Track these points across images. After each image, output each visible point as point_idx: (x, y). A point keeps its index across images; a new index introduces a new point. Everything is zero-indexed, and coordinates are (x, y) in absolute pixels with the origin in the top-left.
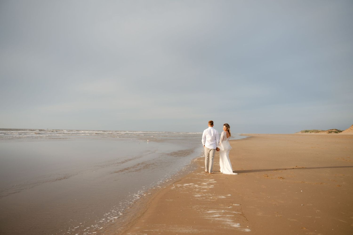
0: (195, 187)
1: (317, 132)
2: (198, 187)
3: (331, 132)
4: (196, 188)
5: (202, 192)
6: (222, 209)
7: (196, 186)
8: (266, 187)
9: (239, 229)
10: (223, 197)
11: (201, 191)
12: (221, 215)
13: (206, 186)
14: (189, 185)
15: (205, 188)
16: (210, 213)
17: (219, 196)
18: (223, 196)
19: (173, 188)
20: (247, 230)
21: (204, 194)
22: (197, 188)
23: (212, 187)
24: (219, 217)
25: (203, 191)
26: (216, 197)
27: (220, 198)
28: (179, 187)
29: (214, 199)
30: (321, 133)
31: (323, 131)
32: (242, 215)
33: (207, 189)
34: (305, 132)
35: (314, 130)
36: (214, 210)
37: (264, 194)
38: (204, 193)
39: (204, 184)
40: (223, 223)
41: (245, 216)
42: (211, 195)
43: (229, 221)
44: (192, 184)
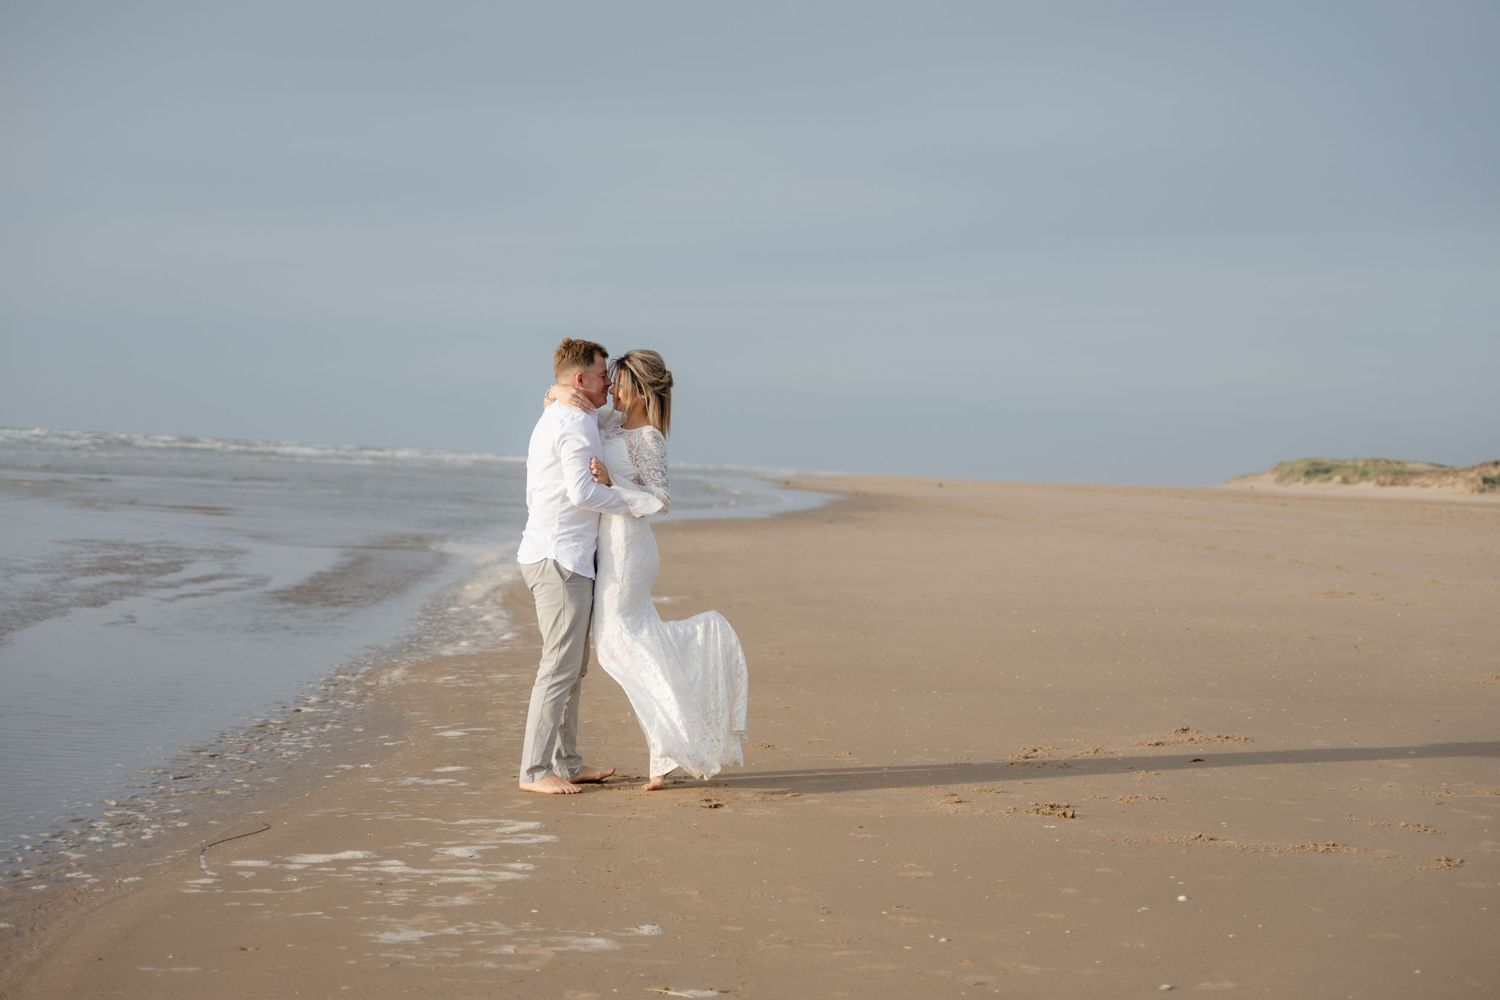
0: (378, 879)
1: (1398, 473)
2: (403, 875)
4: (387, 882)
5: (437, 910)
7: (394, 866)
8: (929, 874)
10: (600, 943)
11: (433, 903)
13: (473, 871)
14: (335, 863)
15: (466, 879)
17: (568, 938)
18: (597, 936)
19: (196, 884)
21: (451, 925)
22: (401, 880)
23: (522, 871)
25: (441, 904)
26: (545, 944)
27: (574, 947)
28: (252, 874)
29: (525, 959)
30: (1423, 486)
31: (1442, 471)
33: (474, 889)
34: (1308, 473)
35: (1376, 461)
37: (912, 920)
38: (454, 915)
39: (459, 852)
42: (504, 930)
44: (359, 854)
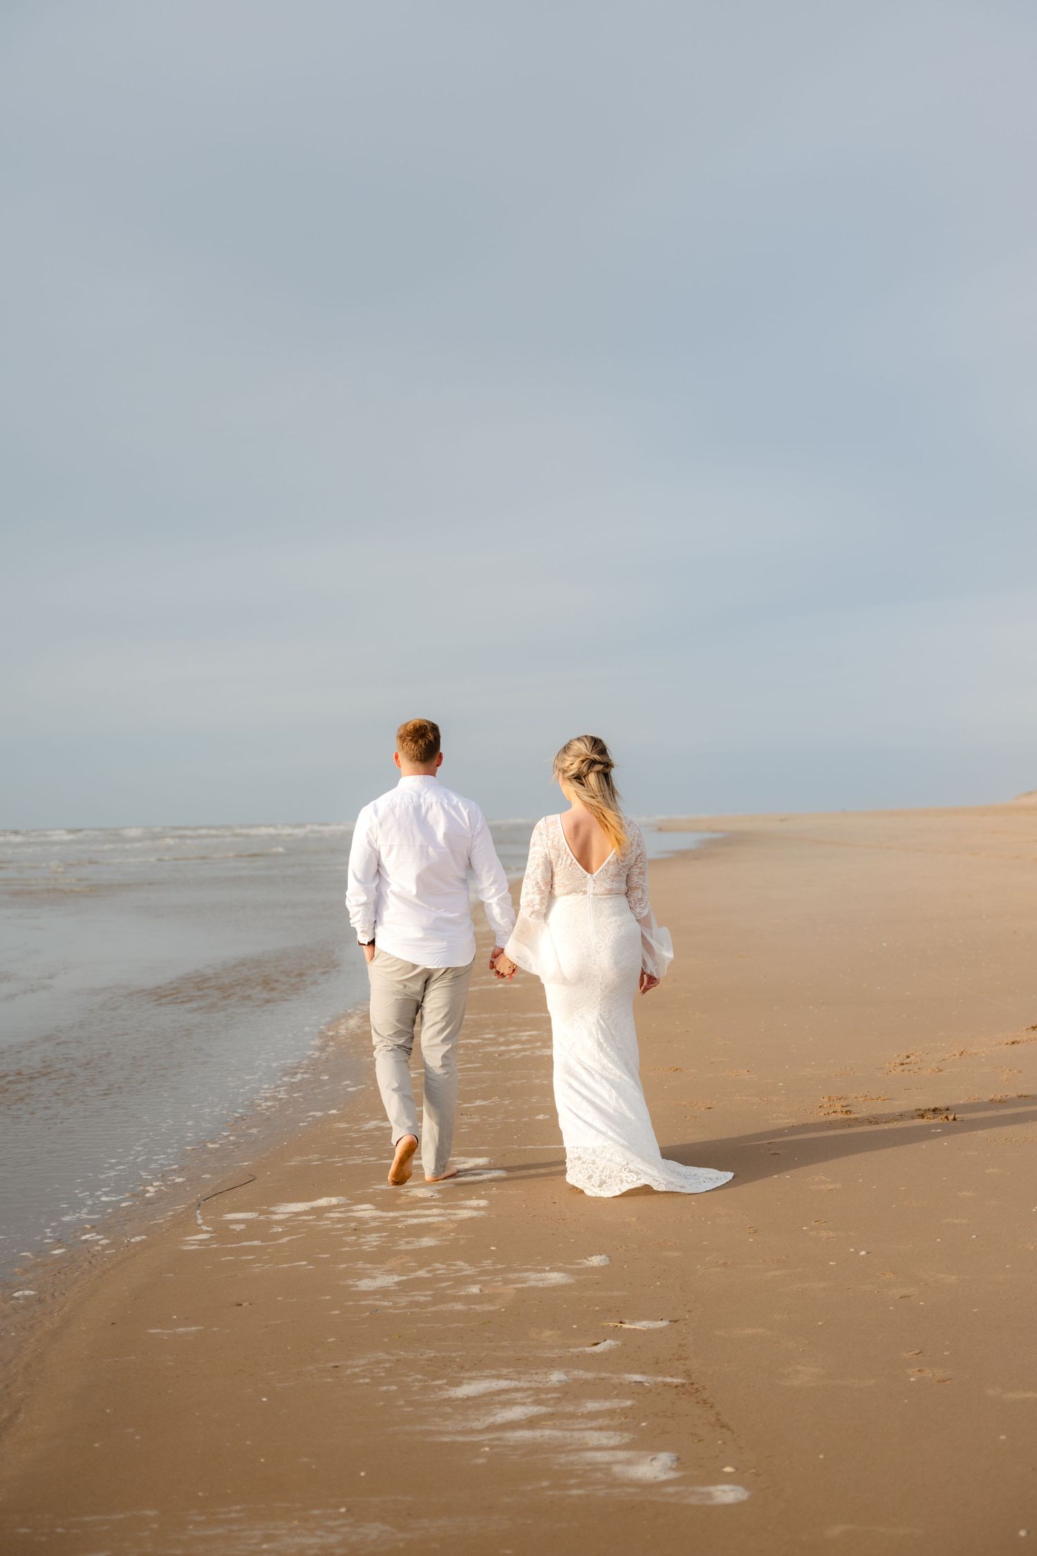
0: (353, 1225)
2: (374, 1219)
4: (361, 1227)
5: (407, 1252)
6: (552, 1364)
7: (365, 1211)
8: (838, 1186)
9: (670, 1490)
10: (556, 1277)
11: (403, 1246)
12: (542, 1410)
13: (435, 1211)
14: (313, 1211)
15: (430, 1220)
16: (468, 1398)
17: (526, 1274)
18: (552, 1270)
19: (194, 1240)
20: (727, 1494)
21: (420, 1267)
22: (373, 1224)
23: (477, 1209)
24: (531, 1423)
25: (409, 1247)
26: (507, 1282)
27: (532, 1283)
28: (242, 1226)
29: (491, 1299)
32: (690, 1389)
33: (437, 1229)
36: (498, 1377)
37: (831, 1234)
38: (424, 1258)
39: (421, 1192)
40: (563, 1458)
41: (706, 1395)
42: (470, 1271)
43: (605, 1442)
44: (334, 1201)
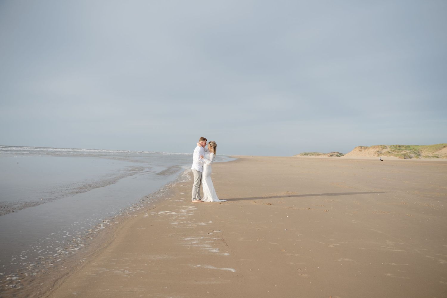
0: (171, 215)
1: (318, 154)
2: (175, 214)
3: (333, 155)
4: (173, 215)
5: (180, 219)
6: (201, 236)
7: (174, 213)
9: (218, 253)
10: (204, 224)
12: (199, 242)
13: (185, 214)
14: (165, 213)
16: (188, 240)
17: (199, 223)
19: (145, 216)
20: (226, 254)
21: (182, 221)
23: (192, 214)
24: (197, 244)
26: (196, 224)
27: (200, 225)
28: (153, 215)
29: (193, 227)
30: (322, 156)
31: (324, 154)
32: (223, 240)
33: (185, 216)
34: (305, 155)
35: (314, 153)
36: (193, 237)
37: (249, 220)
39: (183, 211)
40: (202, 249)
41: (225, 241)
42: (190, 222)
43: (208, 247)
44: (169, 211)
